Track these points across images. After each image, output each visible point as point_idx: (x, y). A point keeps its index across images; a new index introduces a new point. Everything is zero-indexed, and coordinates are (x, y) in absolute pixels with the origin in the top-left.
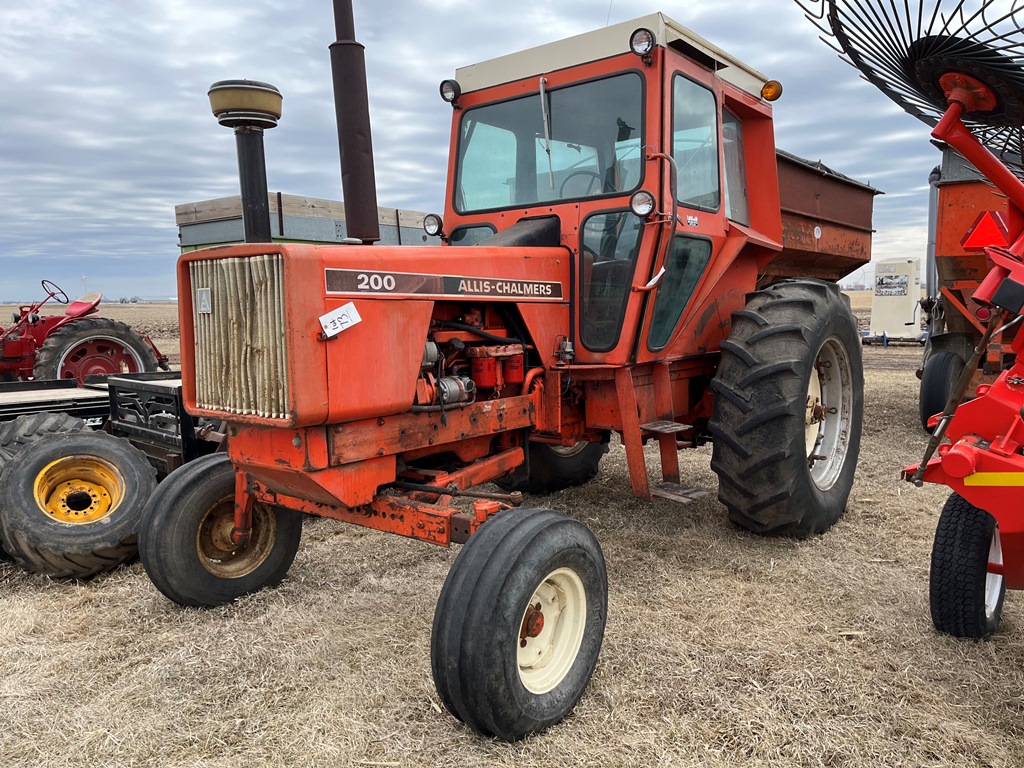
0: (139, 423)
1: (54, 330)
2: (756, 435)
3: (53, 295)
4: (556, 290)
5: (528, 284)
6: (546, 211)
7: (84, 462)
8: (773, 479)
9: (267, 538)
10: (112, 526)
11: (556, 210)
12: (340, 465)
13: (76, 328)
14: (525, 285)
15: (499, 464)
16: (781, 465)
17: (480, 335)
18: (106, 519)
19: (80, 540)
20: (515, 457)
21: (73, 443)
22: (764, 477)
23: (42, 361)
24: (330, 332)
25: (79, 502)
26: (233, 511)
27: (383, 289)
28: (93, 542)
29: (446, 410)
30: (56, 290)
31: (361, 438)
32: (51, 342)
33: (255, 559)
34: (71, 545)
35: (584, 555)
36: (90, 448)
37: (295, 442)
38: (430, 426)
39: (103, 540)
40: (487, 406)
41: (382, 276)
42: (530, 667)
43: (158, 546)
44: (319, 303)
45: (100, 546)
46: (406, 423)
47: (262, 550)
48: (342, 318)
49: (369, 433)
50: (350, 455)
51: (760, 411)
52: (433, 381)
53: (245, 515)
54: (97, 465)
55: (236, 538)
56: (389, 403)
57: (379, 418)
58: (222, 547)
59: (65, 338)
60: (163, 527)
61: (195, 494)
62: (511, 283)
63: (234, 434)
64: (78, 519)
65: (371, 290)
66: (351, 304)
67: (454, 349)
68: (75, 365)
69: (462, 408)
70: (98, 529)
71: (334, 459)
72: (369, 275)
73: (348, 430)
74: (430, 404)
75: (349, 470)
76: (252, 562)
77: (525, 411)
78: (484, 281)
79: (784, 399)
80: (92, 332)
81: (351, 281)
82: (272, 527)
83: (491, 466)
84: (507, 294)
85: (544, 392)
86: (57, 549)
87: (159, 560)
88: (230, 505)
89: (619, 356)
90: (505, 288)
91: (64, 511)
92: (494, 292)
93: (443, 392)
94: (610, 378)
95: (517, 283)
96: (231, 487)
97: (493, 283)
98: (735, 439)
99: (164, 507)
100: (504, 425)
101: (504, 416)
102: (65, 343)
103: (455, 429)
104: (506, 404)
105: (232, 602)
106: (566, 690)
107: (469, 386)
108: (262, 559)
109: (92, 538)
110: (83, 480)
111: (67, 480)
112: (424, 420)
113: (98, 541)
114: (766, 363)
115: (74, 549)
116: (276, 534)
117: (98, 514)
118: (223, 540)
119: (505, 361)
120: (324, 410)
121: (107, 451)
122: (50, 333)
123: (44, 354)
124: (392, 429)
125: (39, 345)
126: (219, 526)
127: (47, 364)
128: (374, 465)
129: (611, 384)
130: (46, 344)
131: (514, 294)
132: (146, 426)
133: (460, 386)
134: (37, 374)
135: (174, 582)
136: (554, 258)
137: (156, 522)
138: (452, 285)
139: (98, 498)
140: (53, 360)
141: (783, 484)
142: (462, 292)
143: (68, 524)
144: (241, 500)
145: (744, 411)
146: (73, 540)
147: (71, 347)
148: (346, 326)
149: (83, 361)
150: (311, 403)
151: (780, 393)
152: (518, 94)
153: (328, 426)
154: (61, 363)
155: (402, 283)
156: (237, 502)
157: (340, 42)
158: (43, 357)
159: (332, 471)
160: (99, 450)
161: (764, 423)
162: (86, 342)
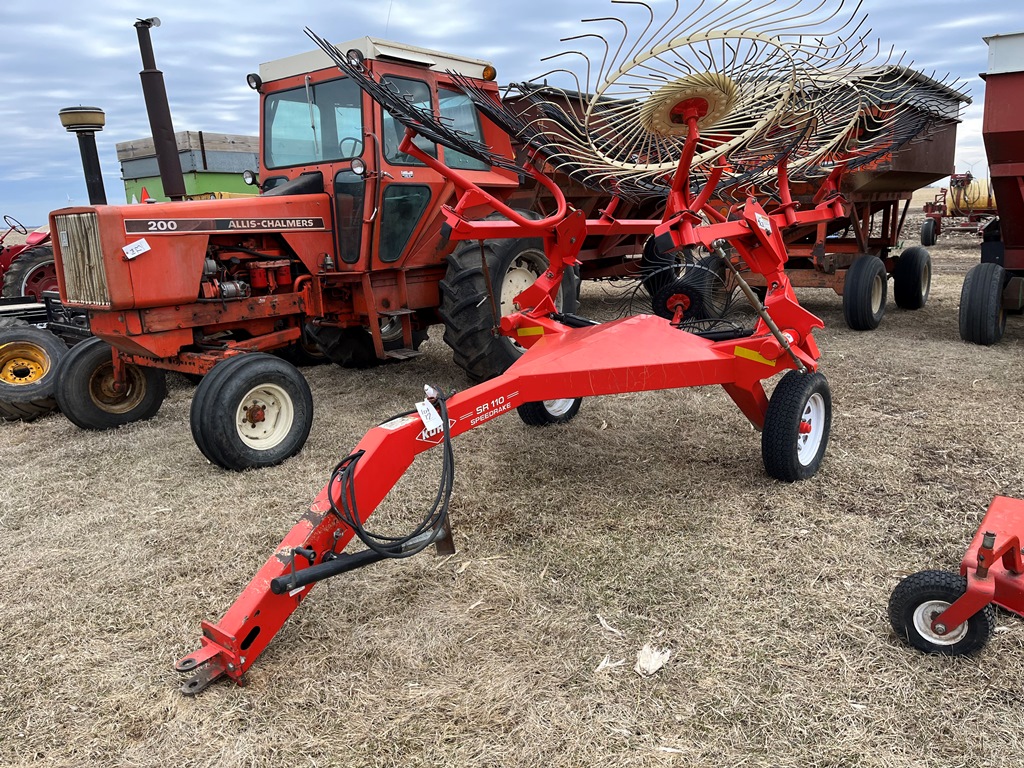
0: (65, 323)
1: (16, 257)
2: (461, 316)
3: (14, 228)
4: (317, 223)
5: (291, 220)
6: (314, 168)
7: (22, 346)
8: (476, 345)
9: (140, 390)
10: (42, 386)
11: (321, 168)
12: (150, 333)
13: (33, 255)
14: (288, 221)
15: (278, 337)
16: (479, 335)
17: (255, 255)
18: (38, 382)
19: (22, 395)
20: (294, 333)
21: (14, 334)
22: (470, 344)
23: (9, 282)
24: (130, 256)
25: (22, 373)
26: (113, 372)
27: (168, 229)
28: (30, 396)
29: (226, 302)
30: (16, 224)
31: (163, 317)
32: (14, 267)
33: (133, 402)
34: (16, 398)
35: (284, 378)
36: (26, 336)
37: (120, 319)
38: (216, 311)
39: (37, 394)
40: (262, 300)
41: (167, 222)
42: (257, 438)
43: (64, 391)
44: (123, 240)
45: (36, 398)
46: (197, 309)
47: (138, 397)
48: (137, 248)
49: (170, 314)
50: (157, 327)
51: (462, 301)
52: (217, 284)
53: (121, 373)
54: (31, 348)
55: (116, 388)
56: (179, 297)
57: (177, 305)
58: (109, 394)
59: (25, 263)
60: (65, 380)
61: (85, 359)
62: (275, 221)
63: (92, 318)
64: (22, 382)
65: (158, 230)
66: (143, 239)
67: (234, 264)
68: (36, 285)
69: (241, 301)
70: (34, 387)
71: (145, 329)
72: (157, 222)
73: (154, 312)
74: (215, 297)
75: (158, 336)
76: (130, 405)
77: (295, 303)
78: (250, 221)
79: (477, 292)
80: (47, 257)
81: (145, 226)
82: (144, 382)
83: (272, 339)
84: (271, 227)
85: (312, 290)
86: (7, 400)
87: (65, 400)
88: (110, 368)
89: (360, 266)
90: (269, 224)
91: (11, 378)
92: (258, 227)
93: (223, 291)
94: (358, 281)
95: (280, 220)
96: (109, 355)
97: (257, 221)
98: (451, 320)
99: (66, 367)
100: (277, 312)
101: (277, 306)
102: (26, 268)
103: (235, 314)
104: (277, 298)
105: (117, 428)
106: (277, 450)
107: (243, 287)
108: (138, 403)
109: (29, 393)
110: (24, 358)
111: (13, 358)
112: (211, 308)
113: (34, 395)
114: (466, 269)
115: (18, 400)
116: (146, 387)
117: (35, 378)
118: (109, 390)
119: (276, 271)
120: (132, 300)
121: (37, 339)
122: (14, 258)
123: (9, 277)
124: (188, 312)
125: (5, 270)
126: (106, 381)
127: (12, 285)
128: (177, 333)
129: (359, 286)
130: (11, 268)
131: (278, 227)
132: (70, 324)
133: (236, 286)
134: (6, 294)
135: (77, 414)
136: (313, 201)
137: (62, 377)
138: (224, 224)
139: (34, 370)
140: (18, 282)
141: (482, 348)
142: (232, 228)
143: (13, 384)
144: (116, 363)
145: (455, 301)
146: (17, 394)
147: (30, 271)
148: (140, 253)
149: (43, 281)
150: (123, 296)
151: (474, 288)
152: (294, 86)
153: (140, 310)
154: (24, 283)
155: (181, 225)
156: (114, 364)
157: (148, 71)
158: (9, 279)
159: (145, 336)
160: (31, 338)
161: (465, 308)
162: (43, 266)
